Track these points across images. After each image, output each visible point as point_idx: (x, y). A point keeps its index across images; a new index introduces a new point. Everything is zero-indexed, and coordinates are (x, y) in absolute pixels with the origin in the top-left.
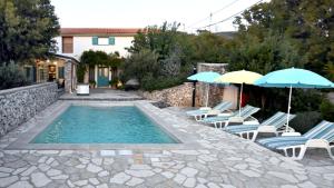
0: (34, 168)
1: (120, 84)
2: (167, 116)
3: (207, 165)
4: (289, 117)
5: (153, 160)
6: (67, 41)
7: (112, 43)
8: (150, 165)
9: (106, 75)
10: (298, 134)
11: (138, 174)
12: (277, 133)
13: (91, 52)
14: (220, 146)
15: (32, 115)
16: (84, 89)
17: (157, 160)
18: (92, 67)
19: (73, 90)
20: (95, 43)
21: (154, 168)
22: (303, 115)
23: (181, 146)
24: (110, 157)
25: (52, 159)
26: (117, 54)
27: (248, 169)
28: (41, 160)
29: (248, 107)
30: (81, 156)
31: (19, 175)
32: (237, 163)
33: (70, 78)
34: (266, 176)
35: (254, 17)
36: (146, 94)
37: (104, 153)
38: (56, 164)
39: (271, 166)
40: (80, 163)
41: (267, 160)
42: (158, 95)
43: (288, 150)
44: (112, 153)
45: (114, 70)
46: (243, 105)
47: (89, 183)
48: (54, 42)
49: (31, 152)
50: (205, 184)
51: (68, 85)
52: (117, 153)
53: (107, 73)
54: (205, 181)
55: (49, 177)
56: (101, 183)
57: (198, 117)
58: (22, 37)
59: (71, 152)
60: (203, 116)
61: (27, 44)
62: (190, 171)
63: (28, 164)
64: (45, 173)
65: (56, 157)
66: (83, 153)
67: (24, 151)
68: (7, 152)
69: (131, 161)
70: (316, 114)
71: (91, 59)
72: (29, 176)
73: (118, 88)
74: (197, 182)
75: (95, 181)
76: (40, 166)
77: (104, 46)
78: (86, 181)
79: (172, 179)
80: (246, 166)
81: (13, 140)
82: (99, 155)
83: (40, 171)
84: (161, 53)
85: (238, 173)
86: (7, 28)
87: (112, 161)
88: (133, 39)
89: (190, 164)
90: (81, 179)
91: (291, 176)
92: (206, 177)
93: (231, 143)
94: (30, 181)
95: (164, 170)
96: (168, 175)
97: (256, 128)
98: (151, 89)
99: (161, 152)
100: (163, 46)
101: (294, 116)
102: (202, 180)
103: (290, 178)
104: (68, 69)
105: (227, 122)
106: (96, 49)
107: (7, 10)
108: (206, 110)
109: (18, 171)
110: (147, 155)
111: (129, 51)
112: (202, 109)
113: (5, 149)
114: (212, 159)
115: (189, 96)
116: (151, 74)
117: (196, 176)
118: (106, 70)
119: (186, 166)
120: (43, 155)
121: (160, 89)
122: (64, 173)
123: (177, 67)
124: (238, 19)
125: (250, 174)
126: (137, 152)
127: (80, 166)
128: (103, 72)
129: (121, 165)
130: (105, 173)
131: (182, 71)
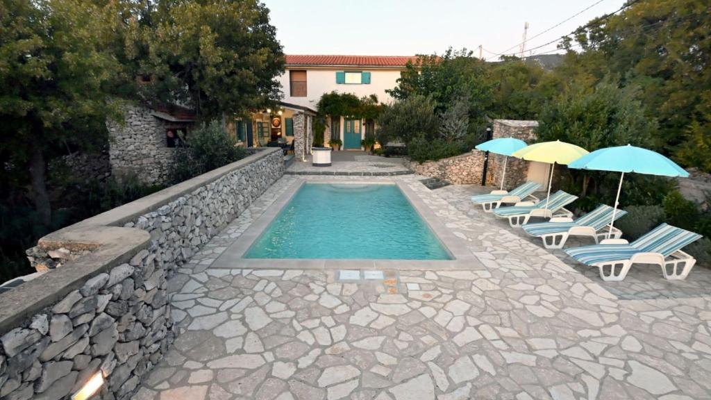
0: (249, 299)
1: (377, 146)
2: (440, 207)
3: (482, 297)
4: (616, 213)
5: (411, 287)
6: (297, 77)
7: (367, 80)
8: (406, 295)
9: (357, 130)
10: (625, 242)
11: (388, 310)
12: (596, 236)
13: (334, 95)
14: (507, 264)
15: (246, 206)
16: (322, 156)
17: (415, 287)
18: (336, 120)
19: (308, 155)
20: (341, 81)
21: (411, 300)
22: (638, 210)
23: (452, 264)
24: (351, 282)
25: (273, 285)
26: (374, 98)
27: (538, 304)
28: (258, 287)
29: (561, 194)
30: (313, 280)
31: (228, 310)
32: (525, 293)
33: (301, 137)
34: (561, 316)
35: (592, 38)
36: (414, 165)
37: (345, 275)
38: (278, 292)
39: (571, 299)
40: (311, 291)
41: (570, 287)
42: (432, 169)
43: (605, 267)
44: (355, 275)
45: (369, 123)
46: (553, 191)
47: (322, 324)
48: (277, 84)
49: (246, 272)
50: (477, 327)
51: (299, 148)
52: (362, 276)
53: (360, 127)
54: (476, 322)
55: (268, 314)
56: (337, 324)
57: (487, 206)
58: (227, 80)
59: (299, 273)
60: (495, 204)
61: (235, 92)
62: (459, 306)
63: (240, 294)
64: (263, 308)
65: (278, 281)
66: (316, 274)
67: (235, 272)
68: (213, 272)
69: (380, 289)
70: (658, 211)
71: (335, 106)
72: (242, 313)
73: (374, 152)
74: (466, 324)
75: (329, 321)
76: (256, 297)
77: (354, 86)
78: (317, 321)
79: (433, 318)
80: (537, 298)
81: (219, 250)
82: (337, 278)
83: (257, 305)
84: (440, 99)
85: (524, 310)
86: (203, 67)
87: (354, 288)
88: (398, 75)
89: (460, 296)
90: (311, 317)
91: (595, 315)
92: (478, 317)
93: (524, 259)
94: (243, 320)
95: (423, 305)
96: (428, 312)
97: (567, 229)
98: (421, 159)
99: (423, 275)
100: (445, 88)
101: (623, 212)
102: (473, 321)
103: (593, 319)
104: (299, 123)
105: (527, 217)
106: (341, 90)
107: (202, 39)
108: (500, 195)
109: (228, 304)
110: (403, 279)
111: (392, 94)
112: (494, 192)
113: (209, 267)
114: (491, 287)
115: (478, 170)
116: (423, 134)
117: (466, 314)
118: (357, 123)
119: (455, 298)
120: (261, 278)
121: (436, 159)
122: (288, 308)
123: (463, 124)
124: (567, 40)
125: (539, 312)
126: (390, 274)
127: (310, 297)
128: (352, 126)
129: (366, 295)
130: (344, 308)
131: (470, 131)
